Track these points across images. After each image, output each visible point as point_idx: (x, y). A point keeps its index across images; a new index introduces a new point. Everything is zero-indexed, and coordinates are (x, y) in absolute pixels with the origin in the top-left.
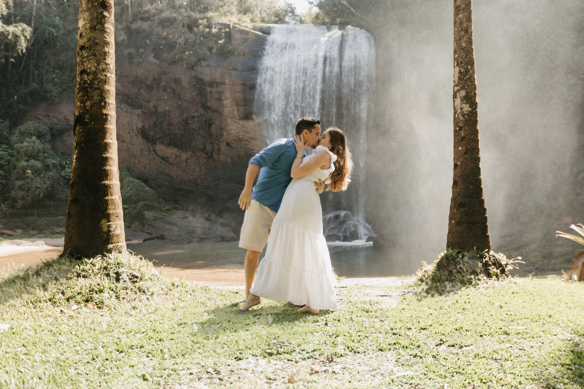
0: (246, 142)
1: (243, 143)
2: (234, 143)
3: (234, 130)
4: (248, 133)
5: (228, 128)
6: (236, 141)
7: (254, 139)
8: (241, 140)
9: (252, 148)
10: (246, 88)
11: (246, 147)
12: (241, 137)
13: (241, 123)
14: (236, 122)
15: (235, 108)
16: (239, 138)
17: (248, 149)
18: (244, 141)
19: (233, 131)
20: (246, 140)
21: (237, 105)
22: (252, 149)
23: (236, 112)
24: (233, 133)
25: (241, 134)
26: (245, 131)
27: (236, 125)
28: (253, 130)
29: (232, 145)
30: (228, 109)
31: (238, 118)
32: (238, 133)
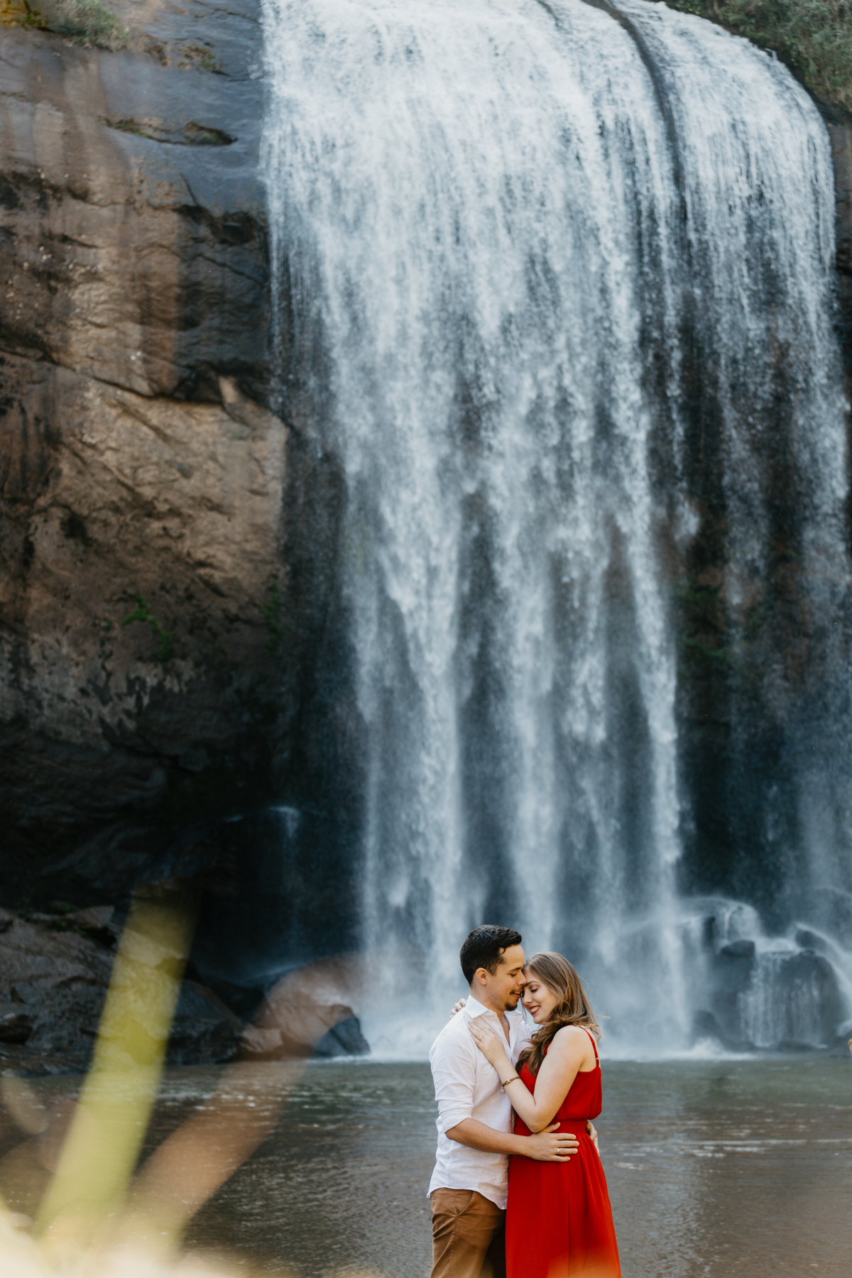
0: (173, 524)
1: (156, 526)
2: (106, 524)
3: (115, 450)
4: (186, 473)
5: (87, 438)
6: (116, 510)
7: (216, 508)
8: (147, 510)
9: (200, 555)
10: (204, 231)
11: (167, 549)
12: (148, 492)
13: (157, 413)
14: (126, 410)
15: (134, 332)
16: (136, 496)
17: (178, 558)
18: (159, 516)
19: (110, 458)
20: (174, 512)
21: (145, 318)
22: (201, 564)
23: (136, 356)
24: (106, 468)
25: (148, 475)
26: (170, 463)
27: (128, 422)
28: (213, 458)
29: (95, 531)
30: (93, 332)
31: (143, 386)
32: (135, 469)
